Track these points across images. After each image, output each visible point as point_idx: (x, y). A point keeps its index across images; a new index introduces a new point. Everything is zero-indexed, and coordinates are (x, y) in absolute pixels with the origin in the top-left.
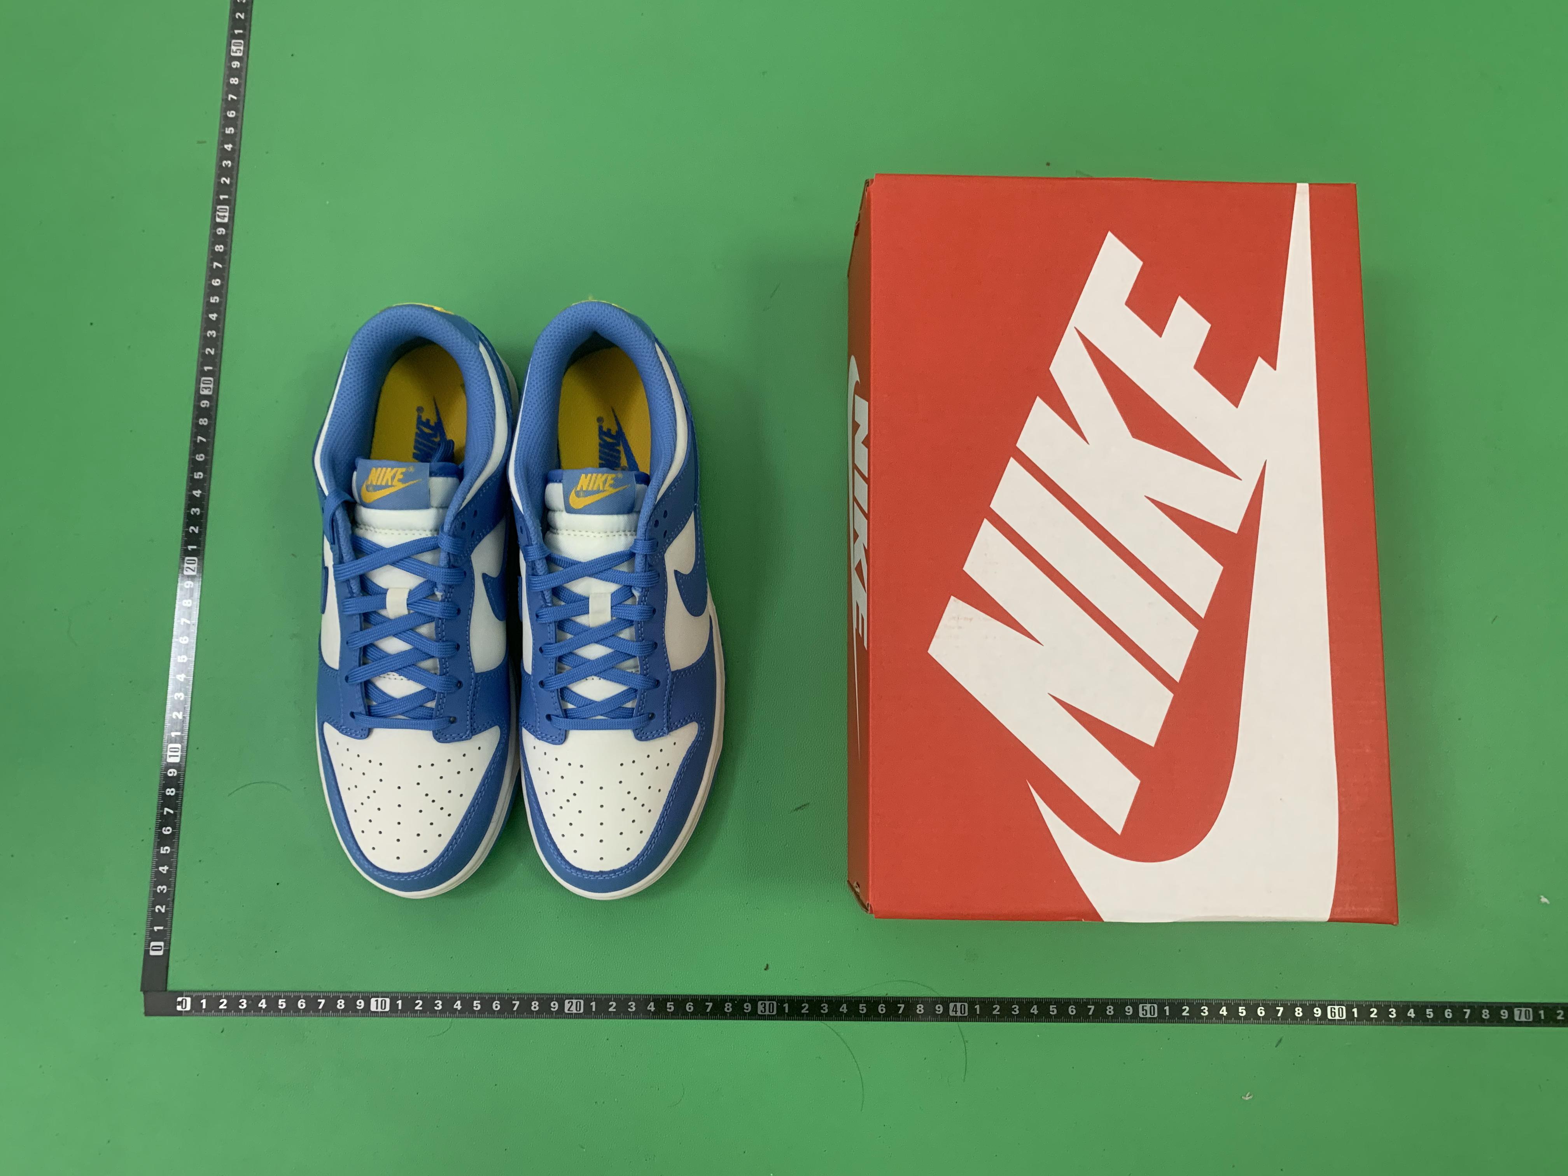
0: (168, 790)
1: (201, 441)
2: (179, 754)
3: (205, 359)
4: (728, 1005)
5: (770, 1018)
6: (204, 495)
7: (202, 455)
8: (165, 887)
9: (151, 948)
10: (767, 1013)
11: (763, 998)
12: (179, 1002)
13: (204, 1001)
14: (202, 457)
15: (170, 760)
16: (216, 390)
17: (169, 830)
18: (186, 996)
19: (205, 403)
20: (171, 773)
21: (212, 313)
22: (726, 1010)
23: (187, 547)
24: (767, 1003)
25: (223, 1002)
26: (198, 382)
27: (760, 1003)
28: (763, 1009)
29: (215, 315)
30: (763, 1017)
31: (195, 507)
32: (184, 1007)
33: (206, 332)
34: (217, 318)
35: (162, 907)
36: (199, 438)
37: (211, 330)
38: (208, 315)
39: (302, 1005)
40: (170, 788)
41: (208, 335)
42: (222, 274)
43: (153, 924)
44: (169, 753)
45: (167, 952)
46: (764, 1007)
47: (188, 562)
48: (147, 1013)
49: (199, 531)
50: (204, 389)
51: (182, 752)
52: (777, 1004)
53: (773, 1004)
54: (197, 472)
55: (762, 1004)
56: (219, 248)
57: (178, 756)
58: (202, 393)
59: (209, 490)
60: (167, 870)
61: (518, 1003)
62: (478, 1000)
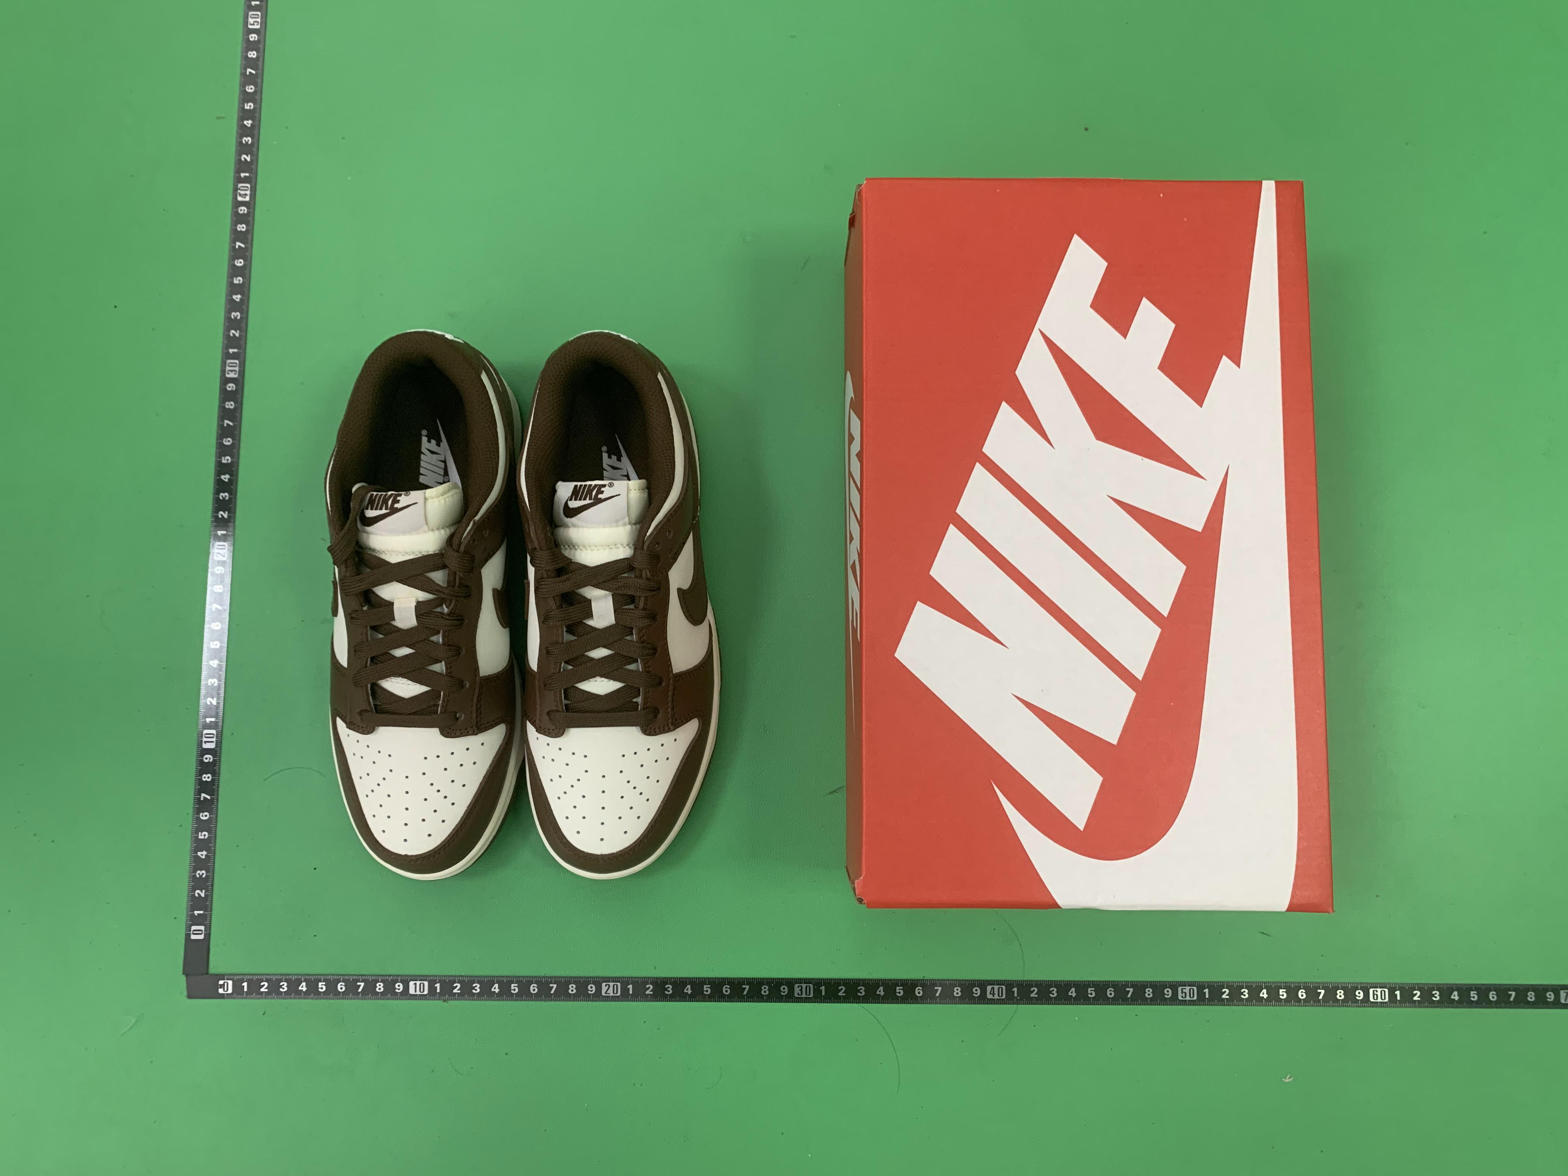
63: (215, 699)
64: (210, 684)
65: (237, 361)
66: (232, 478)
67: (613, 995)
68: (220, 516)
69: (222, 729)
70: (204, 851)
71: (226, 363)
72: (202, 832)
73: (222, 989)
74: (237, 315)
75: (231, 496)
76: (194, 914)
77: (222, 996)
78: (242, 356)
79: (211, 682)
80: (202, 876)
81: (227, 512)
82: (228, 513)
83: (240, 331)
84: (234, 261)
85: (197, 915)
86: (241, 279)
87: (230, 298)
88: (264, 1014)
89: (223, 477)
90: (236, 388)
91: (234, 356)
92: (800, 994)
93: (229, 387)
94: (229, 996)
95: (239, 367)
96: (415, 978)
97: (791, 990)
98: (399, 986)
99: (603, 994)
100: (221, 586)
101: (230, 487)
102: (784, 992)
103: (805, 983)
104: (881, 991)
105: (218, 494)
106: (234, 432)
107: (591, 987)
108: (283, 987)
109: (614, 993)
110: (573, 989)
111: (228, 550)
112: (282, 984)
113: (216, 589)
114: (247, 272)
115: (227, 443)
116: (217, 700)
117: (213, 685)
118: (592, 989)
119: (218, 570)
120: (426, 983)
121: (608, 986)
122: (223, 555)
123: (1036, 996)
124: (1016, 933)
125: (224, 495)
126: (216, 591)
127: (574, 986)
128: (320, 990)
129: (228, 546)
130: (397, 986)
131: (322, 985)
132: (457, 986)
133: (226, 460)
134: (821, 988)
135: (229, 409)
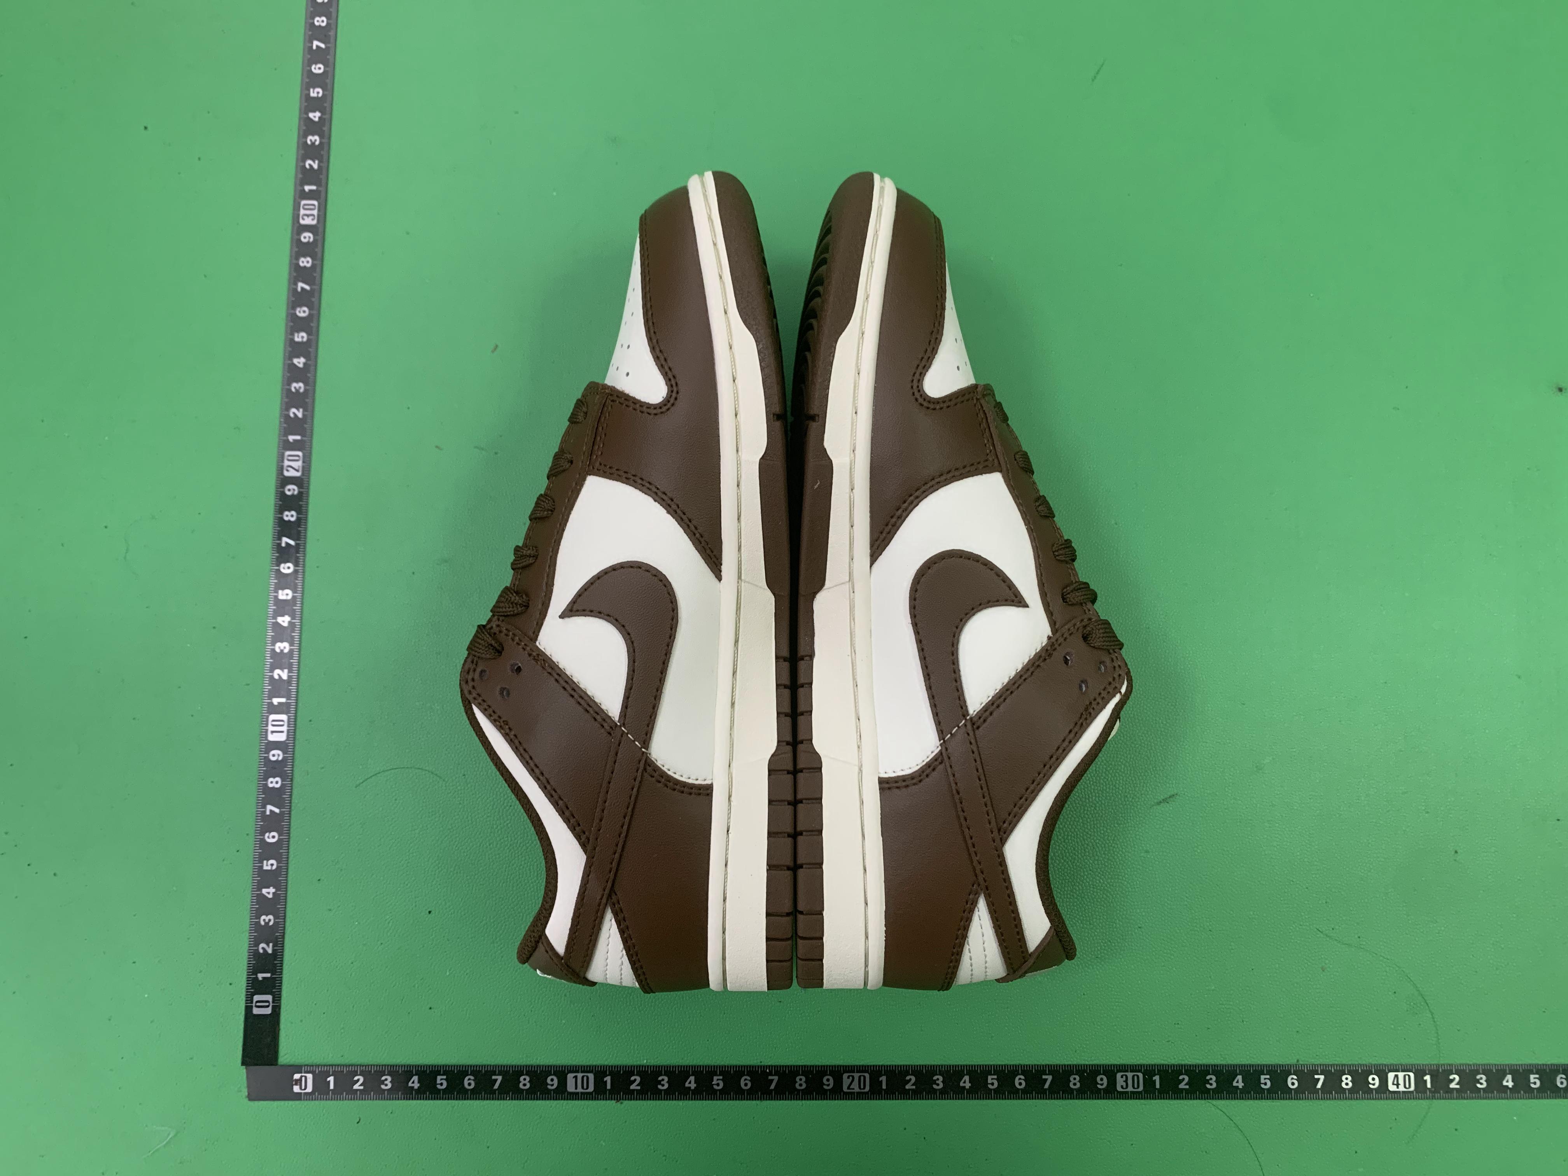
0: (271, 779)
1: (302, 288)
2: (285, 728)
3: (306, 176)
4: (1074, 1079)
5: (1134, 1096)
6: (310, 365)
7: (305, 309)
8: (271, 917)
9: (254, 1005)
10: (1130, 1089)
11: (1123, 1068)
12: (296, 1080)
13: (331, 1079)
14: (304, 312)
15: (272, 738)
16: (322, 217)
17: (273, 837)
18: (306, 1072)
19: (307, 237)
20: (274, 755)
21: (314, 111)
22: (1071, 1085)
23: (287, 437)
24: (1130, 1075)
25: (358, 1080)
26: (296, 207)
27: (1119, 1074)
28: (1124, 1084)
29: (318, 114)
30: (1124, 1095)
31: (297, 382)
32: (303, 1088)
33: (306, 138)
34: (320, 118)
35: (268, 946)
36: (300, 285)
37: (313, 135)
38: (308, 115)
39: (469, 1084)
40: (274, 777)
41: (309, 143)
42: (325, 57)
43: (255, 970)
44: (271, 728)
45: (276, 1010)
46: (1126, 1081)
47: (290, 458)
48: (251, 1098)
49: (304, 415)
50: (305, 217)
51: (288, 726)
52: (1144, 1077)
53: (1138, 1076)
54: (298, 332)
55: (1122, 1077)
56: (321, 21)
57: (282, 732)
58: (302, 222)
59: (316, 357)
60: (273, 893)
61: (776, 1078)
62: (720, 1075)
63: (286, 671)
64: (278, 650)
65: (316, 203)
66: (309, 362)
67: (859, 1091)
68: (292, 415)
69: (296, 713)
70: (271, 888)
71: (299, 204)
72: (268, 861)
73: (298, 1087)
74: (316, 140)
75: (307, 387)
76: (257, 978)
77: (298, 1097)
78: (323, 195)
79: (279, 647)
80: (268, 923)
81: (301, 410)
82: (303, 411)
83: (320, 162)
84: (310, 67)
85: (260, 979)
86: (320, 90)
87: (305, 116)
88: (358, 1123)
89: (295, 361)
90: (314, 240)
91: (311, 195)
92: (1124, 1087)
93: (305, 238)
94: (309, 1096)
95: (319, 210)
96: (575, 1069)
97: (1112, 1082)
98: (552, 1080)
99: (845, 1089)
100: (293, 513)
101: (306, 375)
102: (1102, 1085)
103: (1131, 1071)
104: (1239, 1082)
105: (289, 384)
106: (311, 299)
107: (828, 1080)
108: (386, 1082)
109: (860, 1087)
110: (802, 1082)
111: (304, 462)
112: (383, 1078)
113: (287, 516)
114: (328, 81)
115: (302, 315)
116: (289, 672)
117: (282, 651)
118: (829, 1082)
119: (289, 490)
120: (591, 1076)
121: (851, 1078)
122: (297, 468)
123: (1458, 1087)
124: (1425, 998)
125: (298, 386)
126: (286, 519)
127: (804, 1079)
128: (439, 1087)
129: (304, 456)
130: (549, 1081)
131: (441, 1079)
132: (635, 1080)
133: (301, 337)
134: (1154, 1078)
135: (305, 267)
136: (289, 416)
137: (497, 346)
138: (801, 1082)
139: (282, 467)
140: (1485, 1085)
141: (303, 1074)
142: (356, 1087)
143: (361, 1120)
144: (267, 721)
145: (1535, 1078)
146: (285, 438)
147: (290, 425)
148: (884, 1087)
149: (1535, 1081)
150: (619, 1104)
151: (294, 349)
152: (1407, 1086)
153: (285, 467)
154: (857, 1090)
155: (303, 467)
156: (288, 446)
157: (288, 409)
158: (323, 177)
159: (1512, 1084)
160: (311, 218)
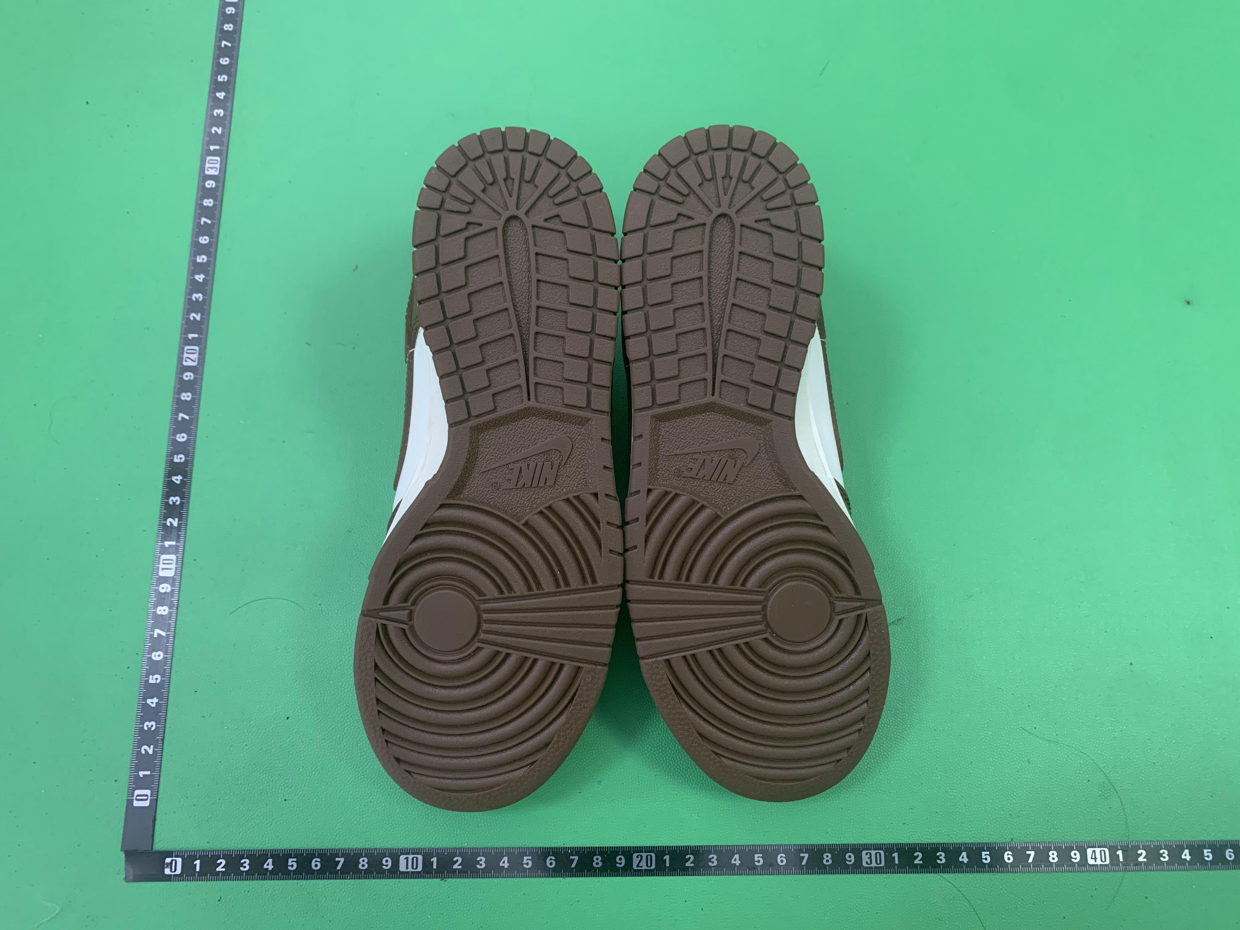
0: (160, 608)
1: (205, 222)
2: (173, 566)
3: (212, 139)
4: (827, 856)
5: (878, 870)
6: (208, 280)
7: (206, 238)
8: (153, 723)
9: (134, 798)
10: (874, 864)
11: (868, 847)
14: (206, 240)
15: (162, 574)
16: (223, 169)
17: (159, 656)
18: (176, 857)
19: (210, 184)
20: (163, 588)
21: (220, 91)
22: (825, 862)
23: (187, 335)
24: (873, 852)
25: (221, 863)
26: (203, 162)
27: (864, 852)
28: (869, 861)
29: (223, 94)
30: (869, 870)
31: (197, 293)
32: (173, 870)
33: (213, 111)
34: (225, 97)
35: (150, 747)
36: (203, 220)
37: (218, 109)
38: (215, 94)
39: (316, 866)
40: (162, 606)
41: (215, 114)
42: (231, 53)
43: (138, 767)
44: (161, 566)
45: (154, 802)
46: (870, 858)
47: (189, 351)
48: (127, 879)
49: (201, 318)
50: (210, 169)
51: (176, 564)
52: (885, 854)
53: (880, 854)
54: (200, 255)
55: (867, 854)
56: (229, 27)
57: (171, 569)
58: (207, 173)
59: (213, 275)
60: (156, 703)
61: (576, 858)
62: (529, 856)
63: (177, 519)
64: (171, 503)
65: (218, 159)
66: (208, 278)
67: (647, 868)
68: (192, 318)
69: (183, 556)
70: (155, 698)
71: (206, 159)
72: (153, 675)
73: (169, 869)
74: (220, 113)
75: (205, 297)
76: (138, 775)
77: (168, 878)
78: (224, 153)
79: (172, 500)
80: (151, 728)
81: (199, 315)
82: (201, 316)
83: (224, 129)
84: (219, 59)
85: (141, 776)
86: (226, 77)
87: (214, 95)
88: (219, 901)
89: (197, 277)
90: (216, 186)
91: (215, 153)
92: (869, 863)
94: (177, 878)
95: (221, 165)
96: (406, 852)
97: (859, 858)
98: (387, 861)
99: (635, 867)
100: (189, 394)
101: (205, 288)
102: (850, 861)
103: (874, 849)
104: (964, 858)
105: (191, 295)
106: (211, 231)
107: (620, 859)
108: (244, 865)
109: (647, 865)
110: (599, 861)
111: (200, 354)
112: (242, 861)
113: (184, 396)
114: (232, 70)
115: (203, 242)
116: (179, 521)
117: (174, 503)
118: (621, 862)
119: (187, 376)
120: (420, 857)
121: (640, 857)
122: (194, 359)
123: (1145, 860)
124: (1115, 786)
125: (199, 296)
126: (183, 398)
127: (600, 858)
128: (290, 868)
129: (200, 349)
130: (384, 862)
131: (292, 862)
132: (457, 861)
133: (202, 259)
134: (893, 855)
135: (208, 206)
136: (189, 319)
137: (357, 267)
138: (597, 862)
139: (182, 358)
140: (1167, 859)
141: (174, 858)
142: (219, 869)
143: (222, 898)
144: (159, 561)
145: (1208, 852)
146: (185, 336)
147: (189, 326)
148: (668, 865)
149: (1208, 855)
150: (443, 882)
151: (196, 268)
152: (1103, 860)
153: (184, 358)
154: (645, 867)
155: (199, 359)
156: (186, 342)
157: (188, 313)
158: (225, 140)
159: (1190, 857)
160: (214, 170)
